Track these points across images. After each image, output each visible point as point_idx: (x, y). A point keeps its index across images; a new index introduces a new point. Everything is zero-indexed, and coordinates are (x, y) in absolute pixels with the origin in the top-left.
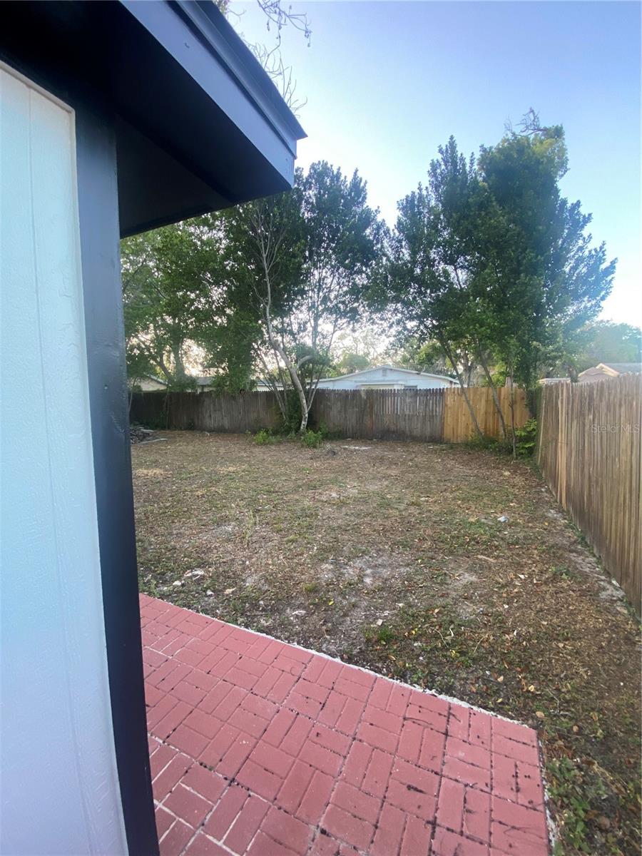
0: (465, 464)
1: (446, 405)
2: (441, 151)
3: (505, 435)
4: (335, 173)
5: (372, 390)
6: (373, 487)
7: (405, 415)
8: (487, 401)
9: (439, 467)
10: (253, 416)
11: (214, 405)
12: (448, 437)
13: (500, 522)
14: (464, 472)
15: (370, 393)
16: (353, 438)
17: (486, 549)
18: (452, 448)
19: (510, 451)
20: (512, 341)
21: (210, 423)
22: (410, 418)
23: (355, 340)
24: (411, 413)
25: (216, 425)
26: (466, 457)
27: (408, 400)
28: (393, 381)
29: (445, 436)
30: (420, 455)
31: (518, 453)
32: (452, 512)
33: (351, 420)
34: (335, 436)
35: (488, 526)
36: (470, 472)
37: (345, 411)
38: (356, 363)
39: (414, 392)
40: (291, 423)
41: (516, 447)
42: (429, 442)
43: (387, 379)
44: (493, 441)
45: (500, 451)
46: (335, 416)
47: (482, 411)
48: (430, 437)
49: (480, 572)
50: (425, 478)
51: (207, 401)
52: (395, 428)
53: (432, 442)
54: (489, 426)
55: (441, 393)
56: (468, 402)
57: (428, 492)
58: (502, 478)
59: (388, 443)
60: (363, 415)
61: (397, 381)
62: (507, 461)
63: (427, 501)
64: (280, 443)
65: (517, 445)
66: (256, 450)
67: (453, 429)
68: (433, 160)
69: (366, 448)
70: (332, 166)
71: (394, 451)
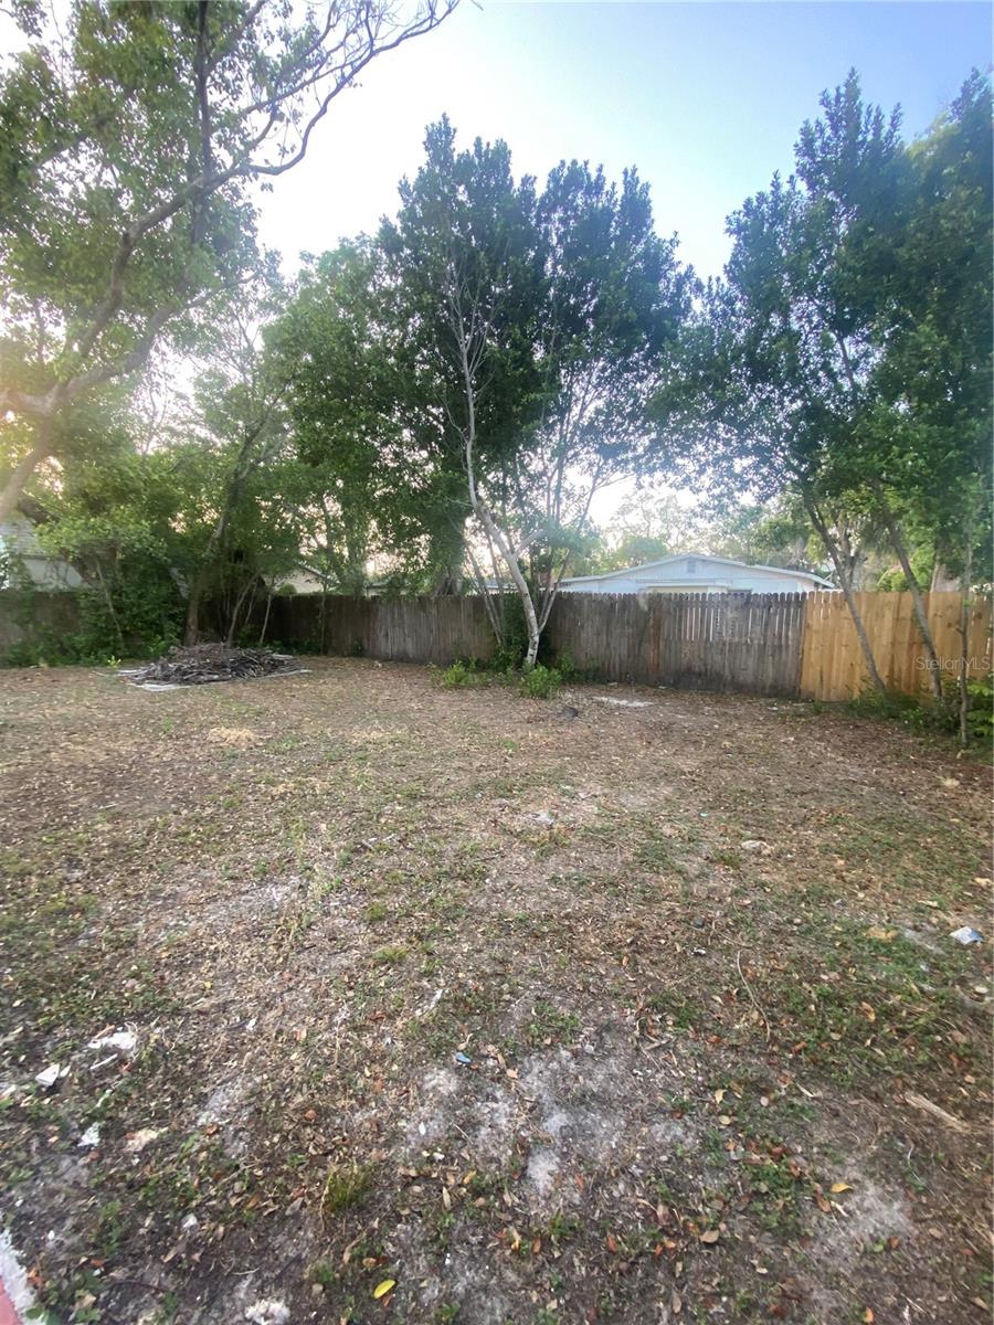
0: (849, 751)
1: (808, 626)
2: (825, 102)
3: (940, 693)
4: (594, 177)
5: (659, 595)
6: (635, 802)
7: (724, 644)
8: (897, 619)
9: (790, 757)
10: (453, 636)
11: (393, 618)
12: (811, 689)
13: (959, 944)
14: (846, 771)
15: (656, 600)
16: (620, 681)
17: (930, 1067)
18: (818, 712)
19: (952, 728)
20: (973, 488)
21: (386, 646)
22: (734, 648)
23: (647, 514)
24: (737, 639)
25: (395, 649)
26: (848, 735)
27: (730, 615)
28: (705, 580)
29: (802, 687)
30: (749, 727)
31: (971, 732)
32: (821, 897)
33: (619, 647)
34: (587, 678)
35: (926, 956)
36: (861, 772)
37: (608, 632)
38: (643, 550)
39: (746, 600)
40: (508, 650)
41: (968, 720)
42: (769, 696)
43: (693, 576)
44: (910, 703)
45: (926, 726)
46: (589, 641)
47: (885, 639)
48: (773, 687)
49: (921, 1182)
50: (756, 782)
51: (382, 610)
52: (703, 668)
53: (776, 696)
54: (900, 670)
55: (799, 601)
56: (856, 620)
57: (762, 826)
58: (938, 794)
59: (686, 696)
60: (641, 642)
61: (713, 580)
62: (947, 749)
63: (758, 853)
64: (486, 686)
65: (971, 715)
66: (441, 699)
67: (821, 672)
68: (806, 122)
69: (641, 704)
70: (586, 163)
71: (695, 712)
